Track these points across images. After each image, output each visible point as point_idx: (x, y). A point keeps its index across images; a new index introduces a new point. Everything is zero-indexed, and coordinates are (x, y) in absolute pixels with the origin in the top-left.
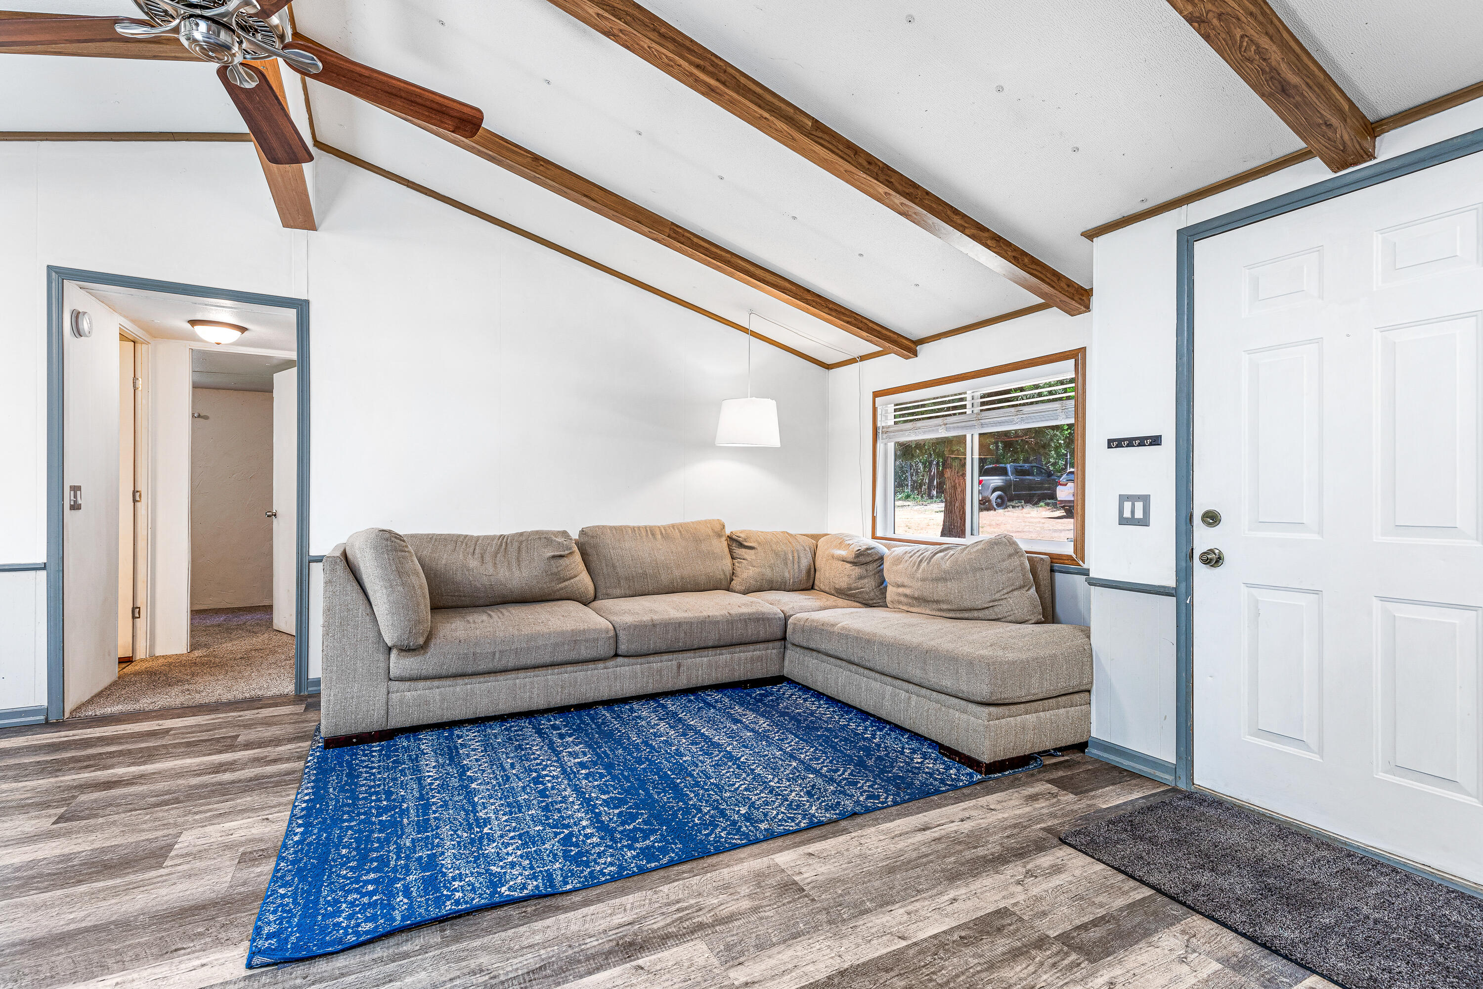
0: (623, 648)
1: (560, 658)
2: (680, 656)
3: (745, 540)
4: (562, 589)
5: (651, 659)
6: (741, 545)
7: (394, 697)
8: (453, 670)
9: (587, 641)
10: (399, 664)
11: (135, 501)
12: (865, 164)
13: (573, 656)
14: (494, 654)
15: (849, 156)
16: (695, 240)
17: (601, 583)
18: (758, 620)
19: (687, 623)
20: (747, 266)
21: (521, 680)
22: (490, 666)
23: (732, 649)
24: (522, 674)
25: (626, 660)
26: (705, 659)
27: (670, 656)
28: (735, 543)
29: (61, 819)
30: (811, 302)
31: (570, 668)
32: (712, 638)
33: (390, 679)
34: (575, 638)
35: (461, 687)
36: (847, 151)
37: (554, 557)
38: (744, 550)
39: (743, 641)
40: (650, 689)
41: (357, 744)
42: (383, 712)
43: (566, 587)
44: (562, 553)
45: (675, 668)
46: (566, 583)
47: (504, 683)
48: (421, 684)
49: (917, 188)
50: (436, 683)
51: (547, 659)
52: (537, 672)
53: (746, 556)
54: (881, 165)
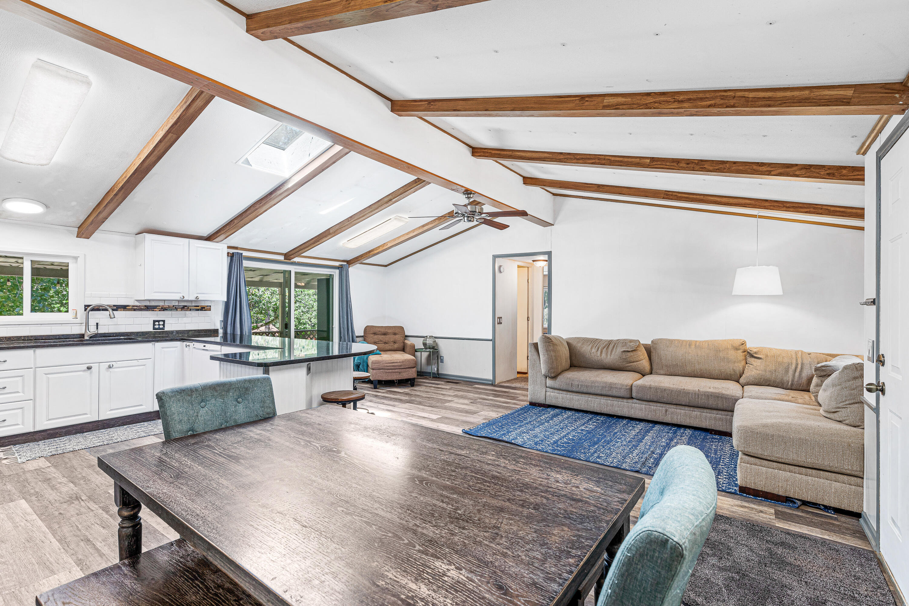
0: (634, 395)
1: (604, 392)
2: (668, 406)
3: (756, 353)
4: (628, 366)
5: (651, 404)
6: (752, 356)
7: (548, 393)
8: (564, 388)
9: (616, 388)
10: (549, 382)
11: (528, 320)
12: (685, 165)
13: (610, 393)
14: (578, 385)
15: (675, 166)
16: (680, 195)
17: (654, 367)
18: (718, 397)
19: (669, 390)
20: (716, 199)
21: (591, 398)
22: (577, 390)
23: (702, 410)
24: (591, 396)
25: (637, 401)
26: (683, 411)
27: (662, 405)
28: (750, 355)
29: (471, 403)
30: (769, 207)
31: (611, 399)
32: (685, 400)
33: (547, 387)
34: (611, 386)
35: (569, 396)
36: (672, 164)
37: (624, 351)
38: (753, 359)
39: (706, 406)
40: (649, 418)
41: (537, 406)
42: (544, 398)
43: (631, 366)
44: (628, 350)
45: (664, 412)
46: (632, 364)
47: (584, 398)
48: (556, 391)
49: (726, 163)
50: (561, 392)
51: (599, 392)
52: (597, 397)
53: (753, 363)
54: (696, 162)
